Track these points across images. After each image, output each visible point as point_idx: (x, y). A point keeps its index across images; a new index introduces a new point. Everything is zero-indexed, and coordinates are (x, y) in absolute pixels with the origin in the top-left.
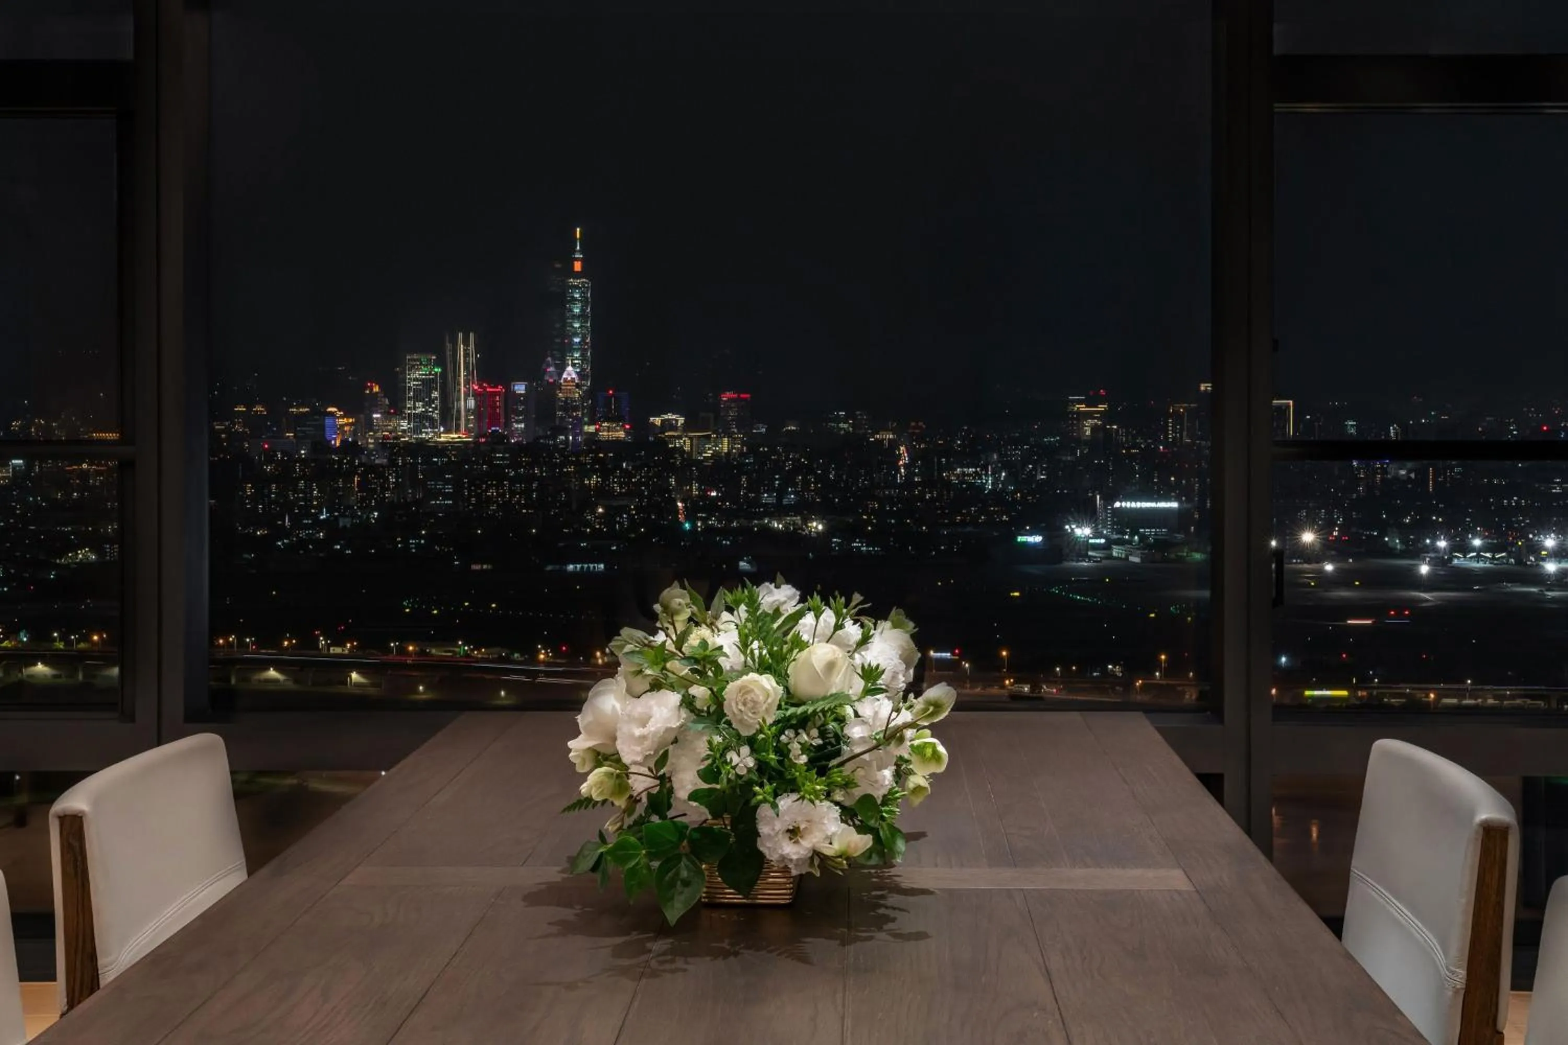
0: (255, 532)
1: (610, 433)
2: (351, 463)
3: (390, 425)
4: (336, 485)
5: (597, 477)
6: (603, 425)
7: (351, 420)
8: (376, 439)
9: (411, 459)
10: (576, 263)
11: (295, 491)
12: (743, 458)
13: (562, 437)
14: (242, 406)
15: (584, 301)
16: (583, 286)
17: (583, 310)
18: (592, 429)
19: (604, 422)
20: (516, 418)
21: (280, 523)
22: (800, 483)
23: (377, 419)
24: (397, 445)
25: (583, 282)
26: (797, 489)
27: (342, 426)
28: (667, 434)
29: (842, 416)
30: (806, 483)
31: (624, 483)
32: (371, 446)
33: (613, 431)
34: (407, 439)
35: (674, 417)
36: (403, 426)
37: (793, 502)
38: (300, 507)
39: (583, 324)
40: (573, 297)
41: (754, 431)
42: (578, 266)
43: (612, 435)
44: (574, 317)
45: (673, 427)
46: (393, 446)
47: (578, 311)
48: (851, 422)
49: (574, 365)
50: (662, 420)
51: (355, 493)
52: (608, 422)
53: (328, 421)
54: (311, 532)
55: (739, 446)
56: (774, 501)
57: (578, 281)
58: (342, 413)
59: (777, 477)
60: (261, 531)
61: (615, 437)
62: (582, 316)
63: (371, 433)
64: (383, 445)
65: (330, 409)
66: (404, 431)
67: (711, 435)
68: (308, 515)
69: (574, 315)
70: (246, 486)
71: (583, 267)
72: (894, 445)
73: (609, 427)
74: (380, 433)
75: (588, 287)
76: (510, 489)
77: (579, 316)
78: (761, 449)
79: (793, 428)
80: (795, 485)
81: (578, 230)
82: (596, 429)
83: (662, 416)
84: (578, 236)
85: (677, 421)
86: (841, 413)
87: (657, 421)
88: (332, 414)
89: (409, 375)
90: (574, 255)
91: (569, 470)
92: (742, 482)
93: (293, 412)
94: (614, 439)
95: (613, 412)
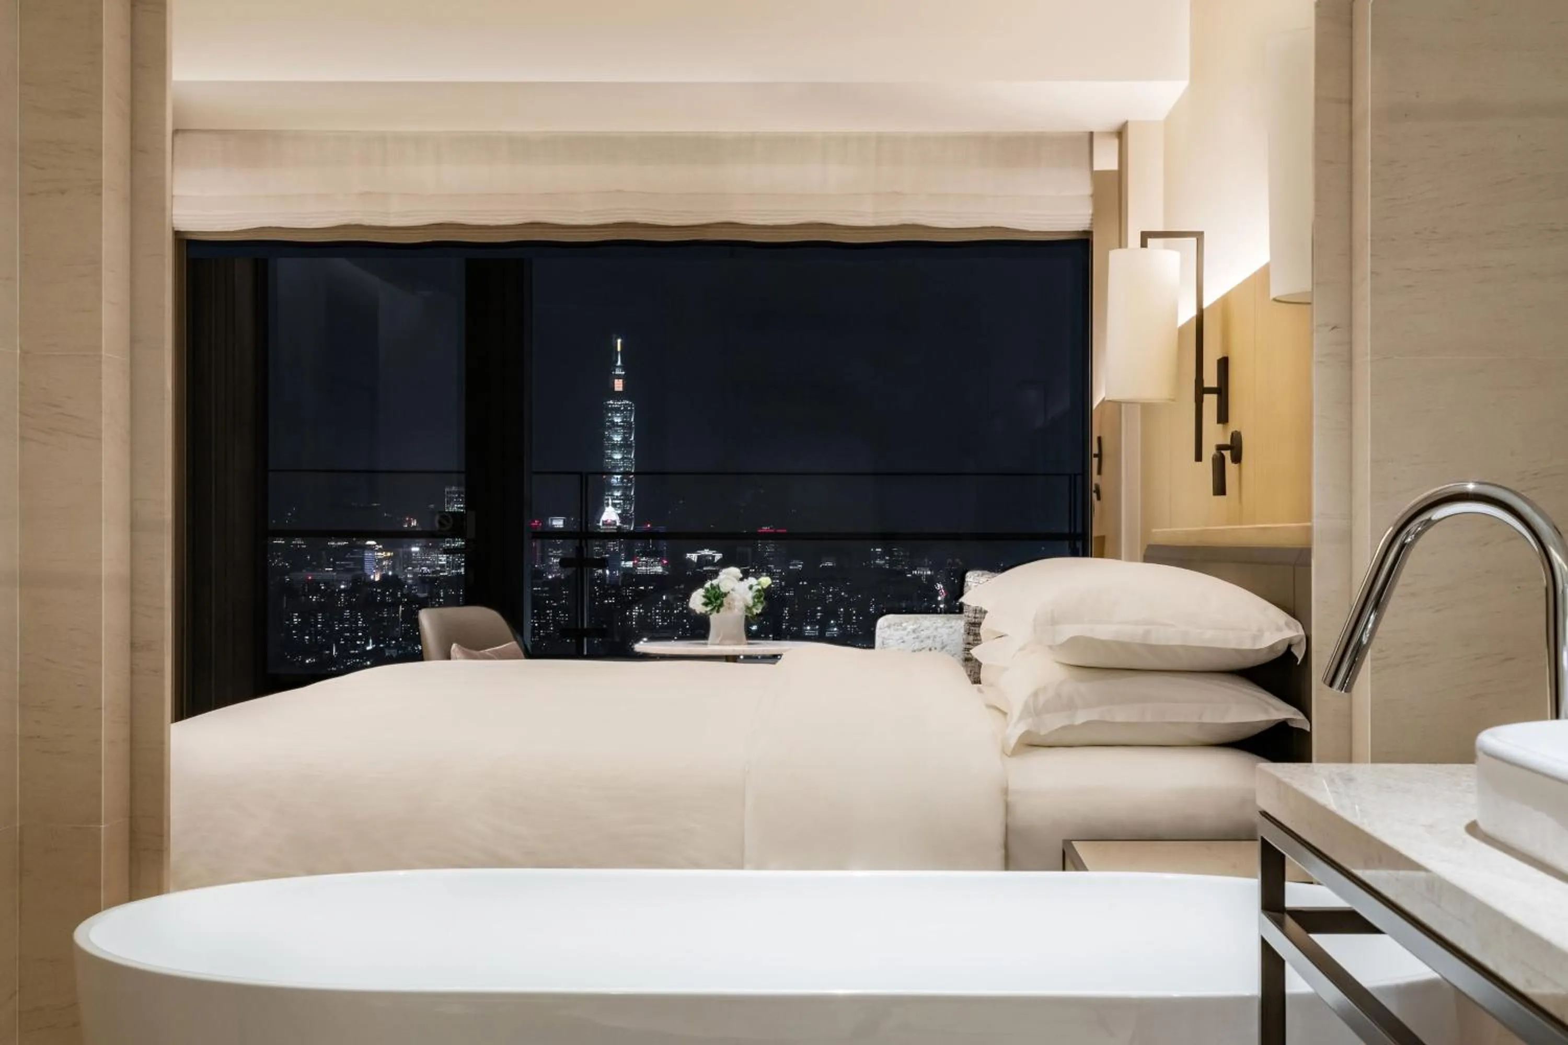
0: (303, 660)
1: (648, 568)
2: (393, 595)
3: (429, 560)
4: (380, 615)
5: (639, 609)
6: (642, 560)
7: (389, 554)
8: (415, 574)
9: (453, 591)
10: (616, 381)
11: (342, 621)
12: (783, 592)
13: (600, 571)
14: (281, 539)
15: (627, 426)
16: (626, 409)
17: (625, 439)
18: (630, 564)
19: (642, 556)
20: (554, 552)
21: (327, 652)
22: (841, 616)
23: (416, 553)
24: (437, 579)
25: (626, 404)
26: (839, 622)
27: (381, 560)
28: (705, 569)
29: (878, 553)
30: (848, 615)
31: (666, 614)
32: (410, 581)
33: (650, 566)
34: (446, 574)
35: (711, 553)
36: (441, 560)
37: (835, 635)
38: (346, 639)
39: (625, 456)
40: (613, 422)
41: (791, 567)
42: (619, 385)
43: (649, 570)
44: (614, 447)
45: (711, 562)
46: (433, 580)
47: (619, 439)
48: (887, 558)
49: (614, 505)
50: (698, 556)
51: (400, 624)
52: (646, 556)
53: (368, 554)
54: (358, 660)
55: (778, 581)
56: (817, 634)
57: (620, 403)
58: (381, 546)
59: (819, 608)
60: (310, 660)
61: (652, 572)
62: (625, 446)
63: (410, 568)
64: (423, 580)
65: (369, 543)
66: (442, 566)
67: (749, 570)
68: (356, 647)
69: (614, 445)
70: (293, 616)
71: (624, 386)
72: (932, 580)
73: (647, 562)
74: (418, 569)
75: (631, 410)
76: (554, 619)
77: (621, 446)
78: (801, 583)
79: (830, 564)
80: (836, 617)
81: (619, 341)
82: (634, 564)
83: (699, 552)
84: (619, 349)
85: (713, 557)
86: (877, 550)
87: (694, 557)
88: (371, 548)
89: (448, 508)
90: (615, 371)
91: (610, 601)
92: (784, 615)
93: (332, 545)
94: (652, 573)
95: (651, 546)
